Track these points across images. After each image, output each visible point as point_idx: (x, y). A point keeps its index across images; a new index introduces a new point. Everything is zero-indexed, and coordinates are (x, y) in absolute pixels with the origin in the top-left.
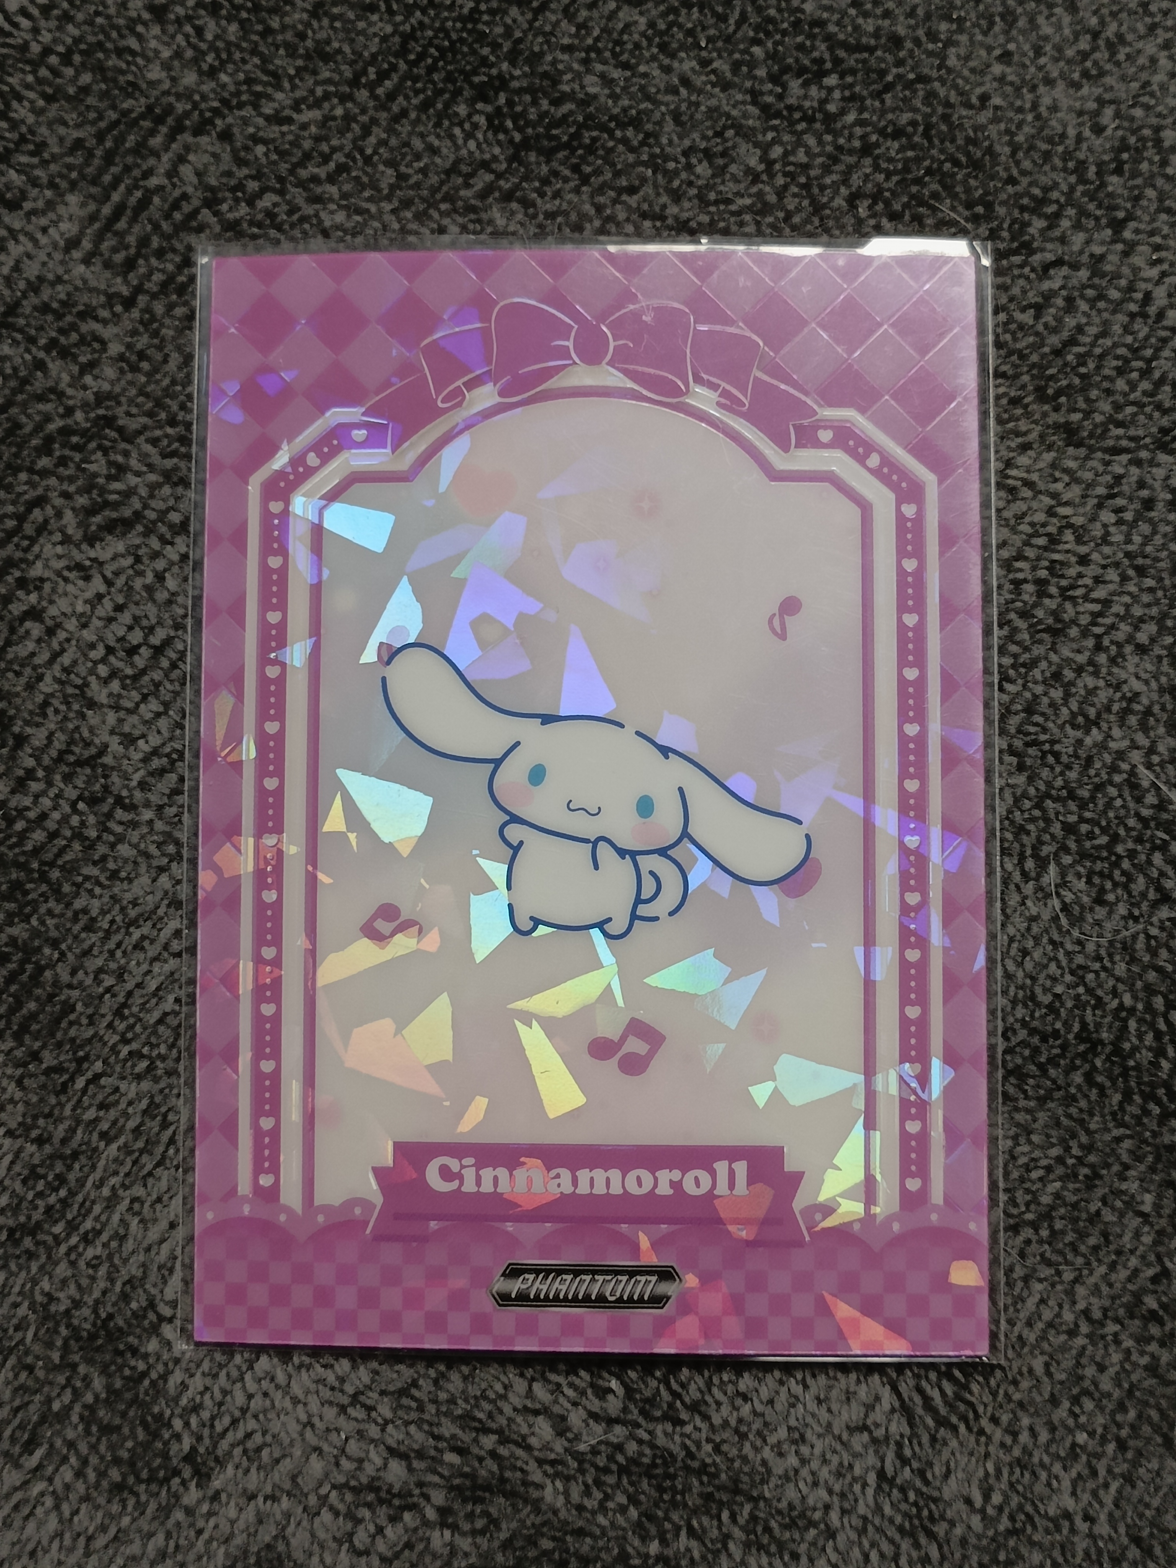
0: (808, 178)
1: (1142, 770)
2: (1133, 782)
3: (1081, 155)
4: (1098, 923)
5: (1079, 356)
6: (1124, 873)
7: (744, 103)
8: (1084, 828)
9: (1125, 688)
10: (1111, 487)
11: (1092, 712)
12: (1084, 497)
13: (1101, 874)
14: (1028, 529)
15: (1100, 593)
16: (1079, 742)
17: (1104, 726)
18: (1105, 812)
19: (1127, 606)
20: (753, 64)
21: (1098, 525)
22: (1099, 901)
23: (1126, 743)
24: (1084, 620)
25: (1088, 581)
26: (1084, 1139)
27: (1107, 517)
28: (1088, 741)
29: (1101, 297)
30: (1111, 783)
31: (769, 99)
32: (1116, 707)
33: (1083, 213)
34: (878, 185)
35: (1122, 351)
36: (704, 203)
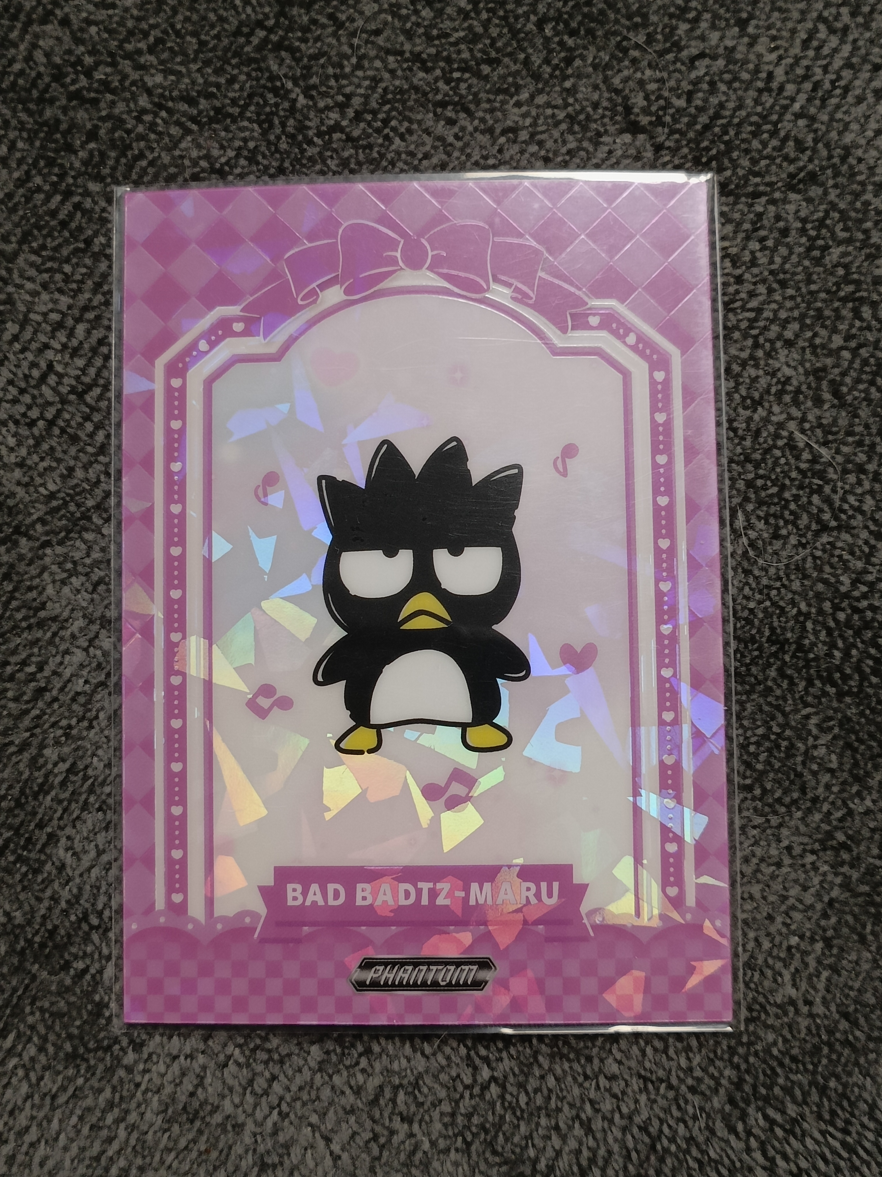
0: (506, 11)
1: (798, 435)
2: (791, 445)
4: (776, 553)
5: (723, 126)
6: (792, 513)
8: (759, 482)
9: (779, 375)
10: (754, 223)
11: (756, 395)
12: (735, 232)
13: (775, 516)
15: (753, 304)
16: (749, 420)
17: (766, 405)
18: (773, 469)
19: (775, 312)
21: (748, 252)
22: (776, 536)
23: (784, 416)
26: (780, 719)
27: (755, 245)
28: (756, 417)
29: (736, 79)
30: (775, 446)
32: (773, 390)
33: (716, 16)
34: (558, 10)
35: (755, 119)
36: (430, 38)
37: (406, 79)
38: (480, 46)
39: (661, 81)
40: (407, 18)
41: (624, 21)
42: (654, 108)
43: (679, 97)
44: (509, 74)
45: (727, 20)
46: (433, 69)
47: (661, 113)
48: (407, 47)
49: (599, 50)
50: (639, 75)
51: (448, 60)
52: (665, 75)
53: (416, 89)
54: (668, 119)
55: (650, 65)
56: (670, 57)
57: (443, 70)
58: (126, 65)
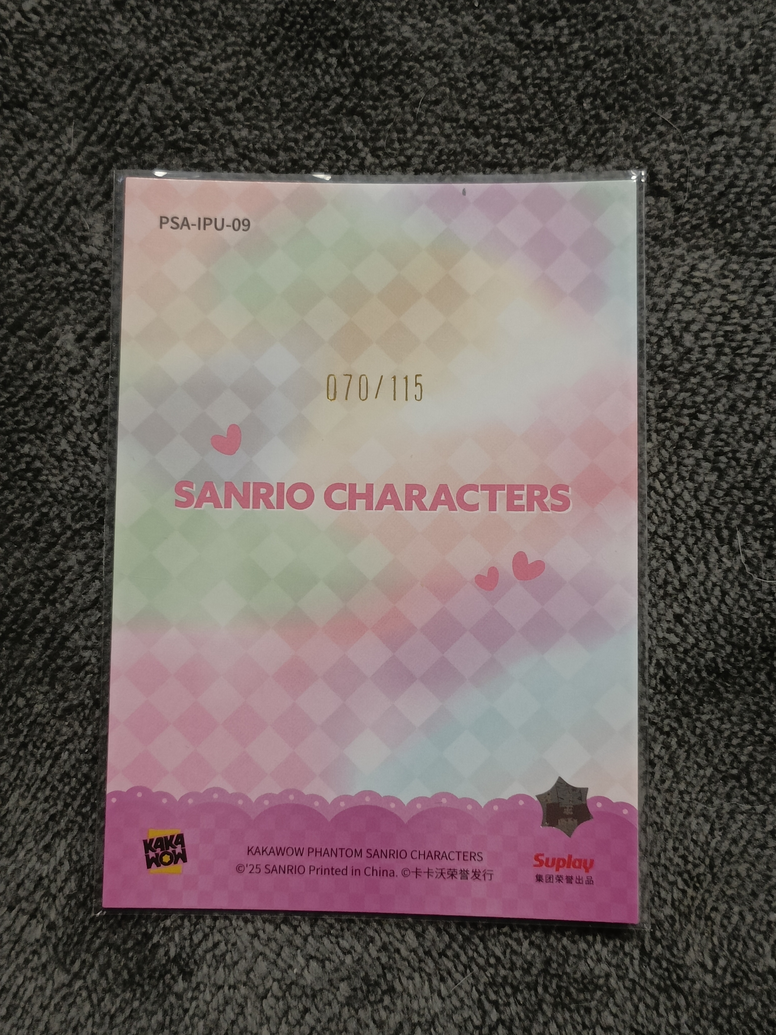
0: (550, 87)
3: (731, 62)
4: (769, 570)
5: (737, 194)
7: (505, 41)
8: (758, 508)
10: (762, 280)
11: (758, 431)
12: (744, 287)
14: (710, 311)
15: (758, 350)
16: (750, 452)
17: (766, 439)
20: (509, 16)
21: (755, 305)
22: (770, 556)
24: (749, 369)
25: (750, 343)
26: (765, 717)
27: (761, 299)
28: (757, 449)
29: (749, 154)
31: (522, 37)
33: (734, 99)
34: (596, 87)
35: (765, 189)
36: (482, 108)
37: (460, 142)
38: (527, 116)
39: (684, 152)
40: (464, 90)
41: (653, 100)
42: (676, 176)
43: (699, 167)
44: (550, 142)
45: (744, 103)
46: (485, 134)
47: (682, 180)
48: (463, 115)
49: (631, 123)
50: (664, 147)
51: (498, 127)
52: (687, 148)
53: (469, 152)
54: (689, 185)
55: (674, 139)
56: (693, 132)
57: (493, 136)
58: (217, 121)
